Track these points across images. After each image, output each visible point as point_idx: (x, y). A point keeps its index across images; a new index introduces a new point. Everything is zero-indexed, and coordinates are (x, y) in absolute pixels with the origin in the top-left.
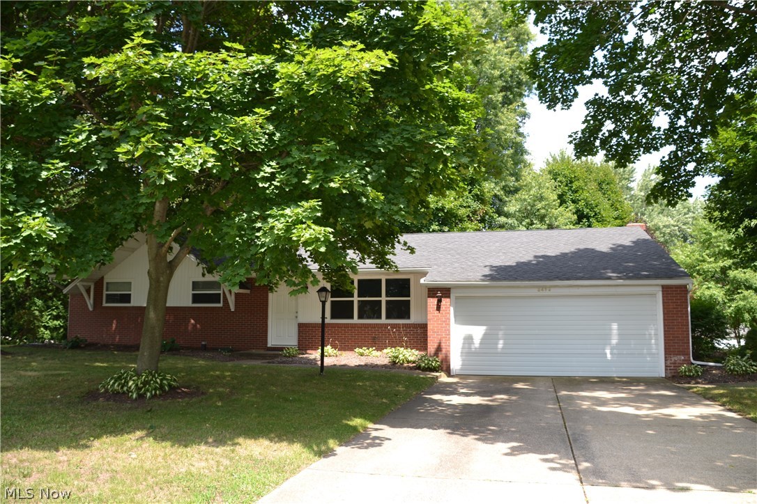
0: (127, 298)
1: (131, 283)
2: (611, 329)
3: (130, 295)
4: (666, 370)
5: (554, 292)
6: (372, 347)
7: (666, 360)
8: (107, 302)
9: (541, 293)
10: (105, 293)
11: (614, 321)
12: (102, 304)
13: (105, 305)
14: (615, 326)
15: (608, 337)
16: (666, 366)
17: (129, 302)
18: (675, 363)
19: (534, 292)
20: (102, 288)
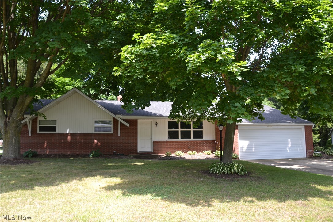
0: (54, 129)
1: (56, 120)
2: (288, 141)
3: (56, 127)
4: (307, 155)
5: (273, 127)
6: (194, 151)
7: (307, 152)
8: (40, 131)
9: (269, 128)
10: (38, 126)
11: (289, 138)
12: (37, 131)
13: (38, 132)
14: (289, 140)
15: (287, 144)
16: (307, 154)
17: (55, 131)
18: (309, 153)
19: (266, 127)
20: (37, 123)
